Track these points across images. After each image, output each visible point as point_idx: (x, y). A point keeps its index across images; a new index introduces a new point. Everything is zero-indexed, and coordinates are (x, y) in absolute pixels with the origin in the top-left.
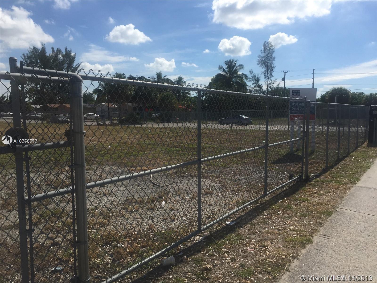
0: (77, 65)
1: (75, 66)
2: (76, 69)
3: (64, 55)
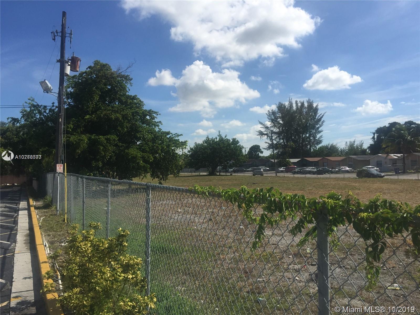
0: (319, 116)
1: (318, 117)
2: (320, 120)
3: (306, 107)
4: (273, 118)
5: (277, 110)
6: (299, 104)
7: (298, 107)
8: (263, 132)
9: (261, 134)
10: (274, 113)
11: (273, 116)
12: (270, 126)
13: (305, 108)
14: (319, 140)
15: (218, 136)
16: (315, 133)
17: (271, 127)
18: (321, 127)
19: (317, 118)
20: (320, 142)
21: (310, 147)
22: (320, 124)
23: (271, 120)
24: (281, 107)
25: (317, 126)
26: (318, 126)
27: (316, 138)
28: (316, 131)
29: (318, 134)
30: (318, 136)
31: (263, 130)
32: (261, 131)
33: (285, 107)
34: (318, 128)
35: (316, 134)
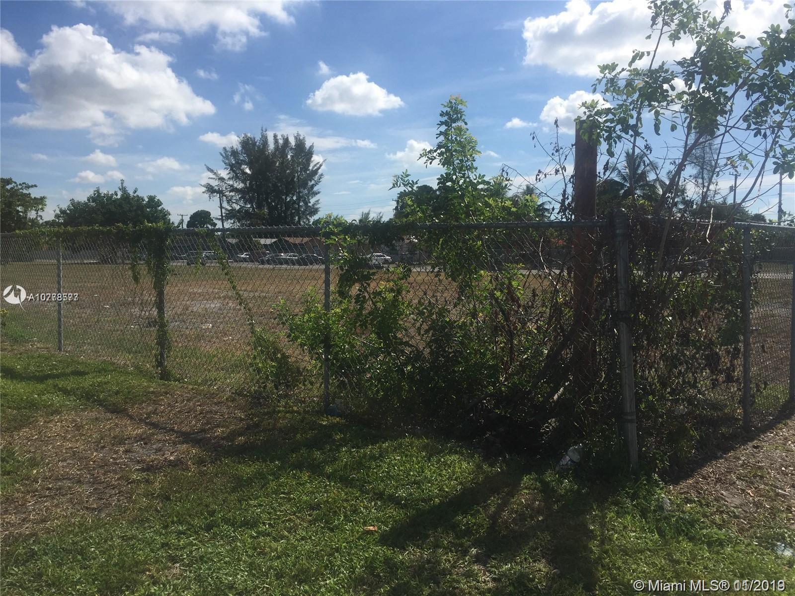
2: (315, 172)
3: (293, 147)
4: (234, 162)
5: (240, 149)
6: (281, 142)
7: (278, 146)
8: (213, 187)
9: (211, 190)
10: (234, 153)
11: (233, 159)
12: (228, 176)
13: (292, 149)
14: (313, 208)
15: (120, 189)
16: (308, 195)
17: (229, 178)
18: (317, 185)
19: (311, 168)
20: (315, 211)
21: (299, 219)
22: (316, 179)
23: (230, 165)
24: (247, 144)
25: (310, 183)
26: (313, 182)
27: (309, 204)
28: (309, 192)
29: (312, 197)
30: (312, 201)
31: (215, 183)
32: (211, 186)
33: (254, 144)
34: (313, 186)
35: (308, 197)
